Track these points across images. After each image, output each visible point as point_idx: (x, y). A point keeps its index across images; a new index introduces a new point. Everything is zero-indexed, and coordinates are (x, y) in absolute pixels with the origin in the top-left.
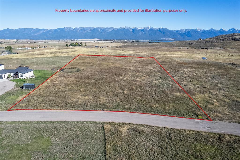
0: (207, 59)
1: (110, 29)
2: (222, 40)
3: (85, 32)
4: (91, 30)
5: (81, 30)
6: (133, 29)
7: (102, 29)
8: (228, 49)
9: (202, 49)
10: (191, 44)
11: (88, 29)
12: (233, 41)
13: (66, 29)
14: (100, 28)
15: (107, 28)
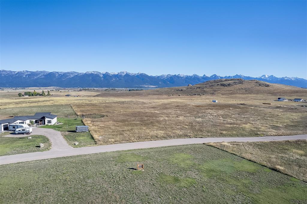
0: (217, 101)
1: (72, 74)
2: (212, 85)
3: (35, 77)
4: (44, 76)
5: (29, 75)
6: (103, 75)
7: (61, 74)
8: (219, 94)
9: (194, 96)
10: (182, 90)
11: (39, 74)
12: (222, 87)
13: (4, 73)
14: (58, 73)
15: (68, 73)
